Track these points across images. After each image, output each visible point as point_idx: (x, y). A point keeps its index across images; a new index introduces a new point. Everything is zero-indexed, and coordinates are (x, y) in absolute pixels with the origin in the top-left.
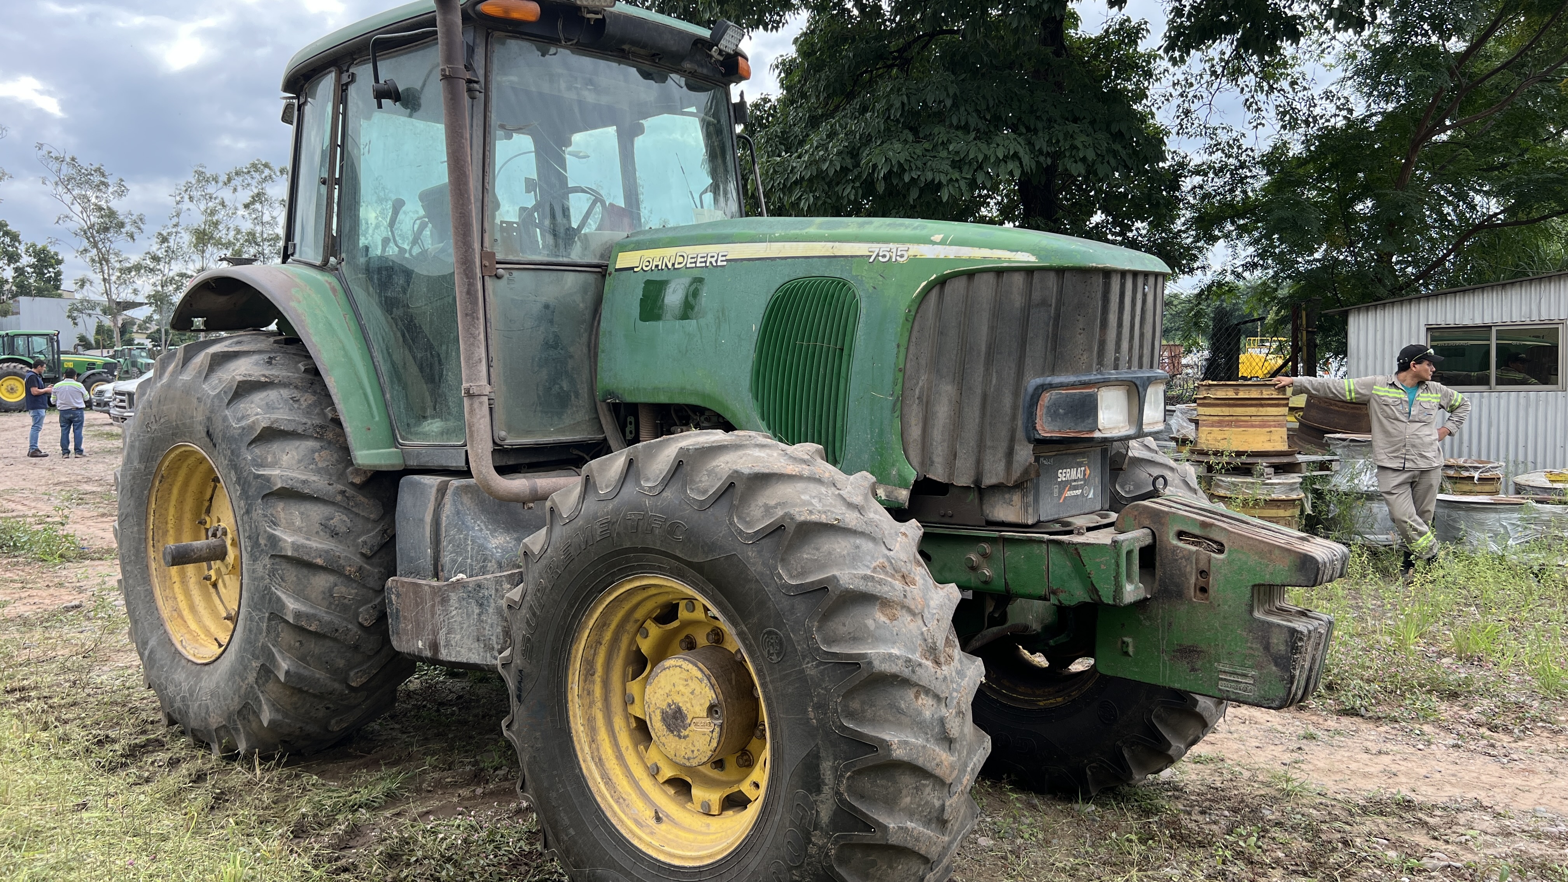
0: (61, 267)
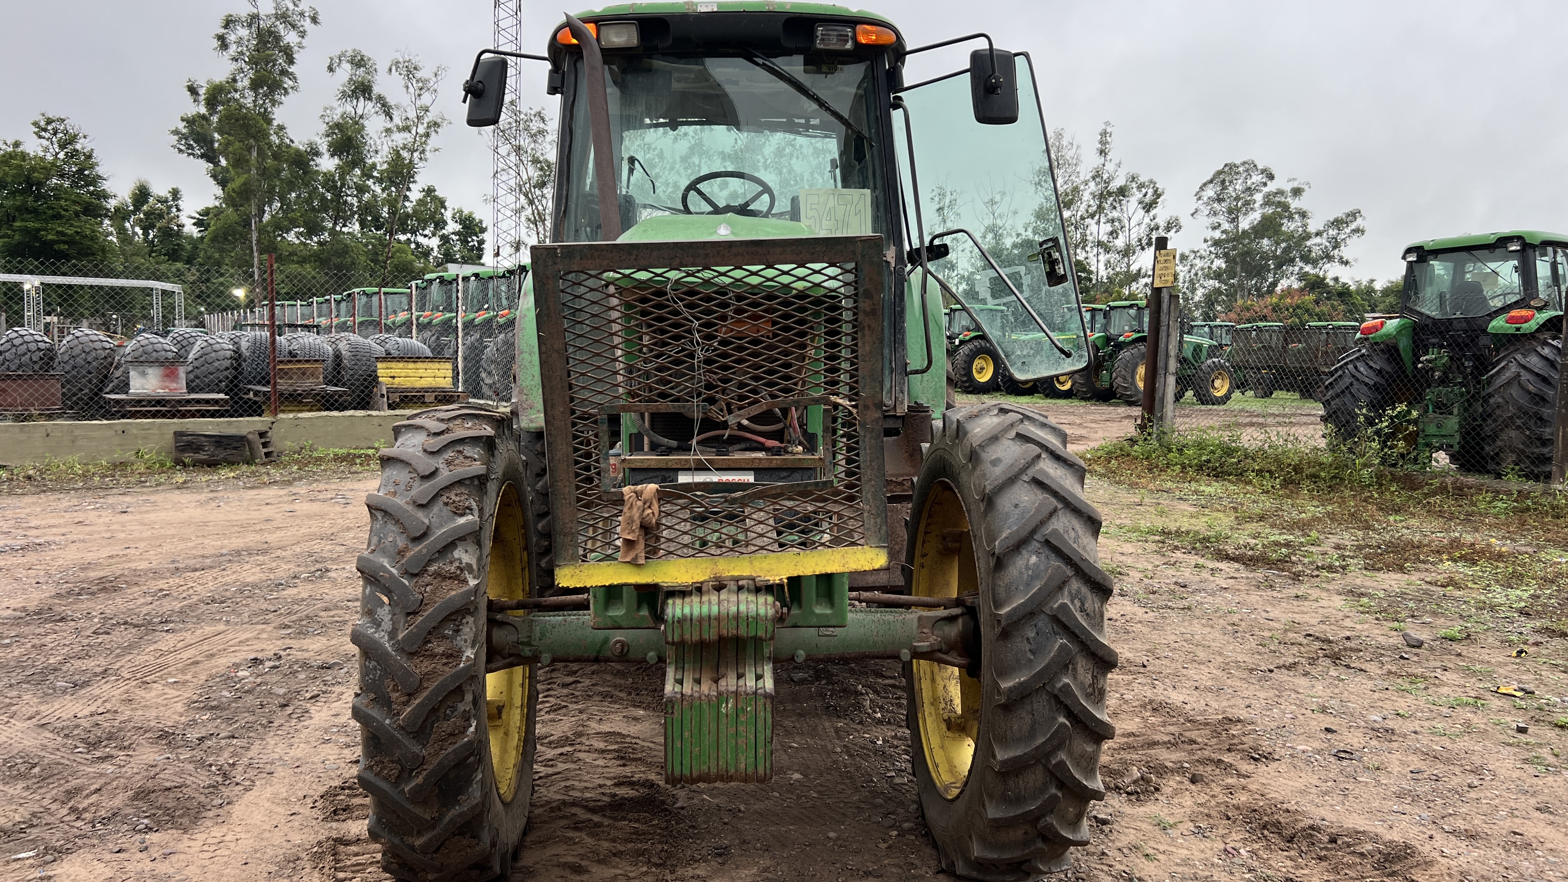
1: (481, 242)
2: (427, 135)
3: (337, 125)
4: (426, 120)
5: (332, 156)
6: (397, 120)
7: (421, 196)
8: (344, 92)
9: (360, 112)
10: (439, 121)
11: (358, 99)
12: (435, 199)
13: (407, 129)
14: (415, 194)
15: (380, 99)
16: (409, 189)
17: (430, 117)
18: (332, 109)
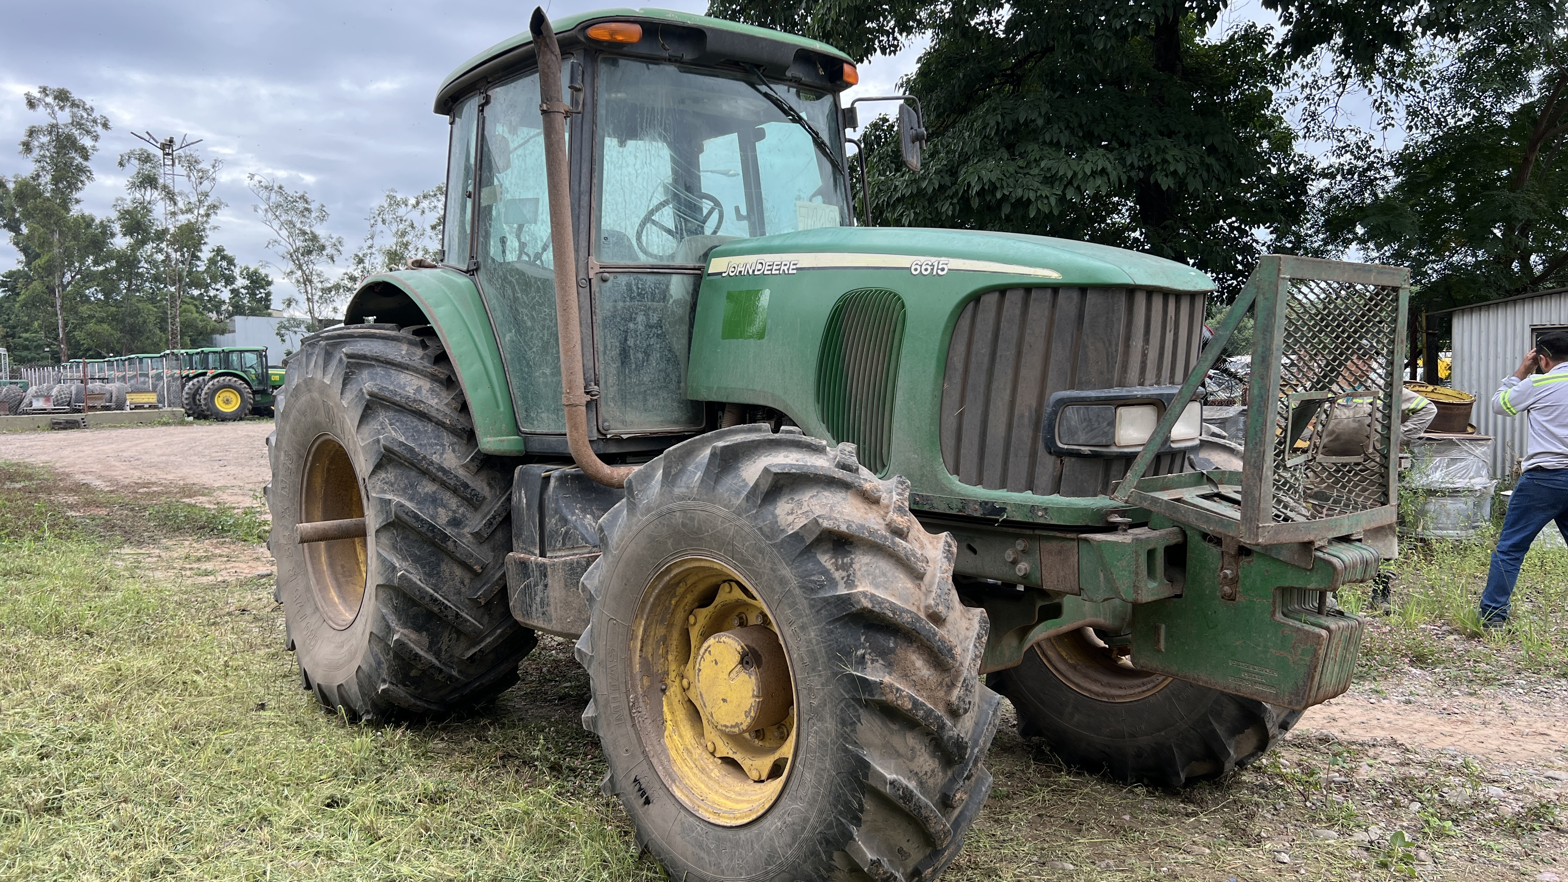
0: (271, 288)
1: (268, 294)
2: (208, 215)
3: (127, 212)
4: (206, 204)
5: (125, 235)
6: (181, 205)
7: (211, 255)
8: (133, 184)
9: (147, 198)
10: (217, 204)
11: (145, 188)
12: (224, 258)
13: (190, 211)
14: (205, 254)
15: (165, 187)
16: (201, 251)
17: (209, 201)
18: (123, 199)
